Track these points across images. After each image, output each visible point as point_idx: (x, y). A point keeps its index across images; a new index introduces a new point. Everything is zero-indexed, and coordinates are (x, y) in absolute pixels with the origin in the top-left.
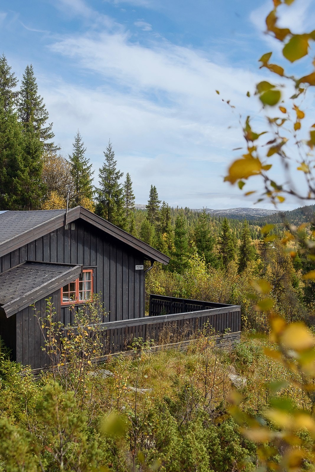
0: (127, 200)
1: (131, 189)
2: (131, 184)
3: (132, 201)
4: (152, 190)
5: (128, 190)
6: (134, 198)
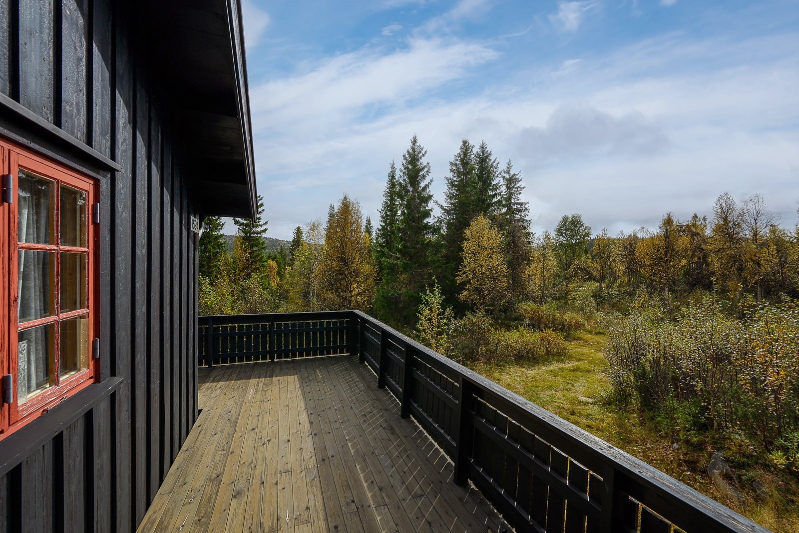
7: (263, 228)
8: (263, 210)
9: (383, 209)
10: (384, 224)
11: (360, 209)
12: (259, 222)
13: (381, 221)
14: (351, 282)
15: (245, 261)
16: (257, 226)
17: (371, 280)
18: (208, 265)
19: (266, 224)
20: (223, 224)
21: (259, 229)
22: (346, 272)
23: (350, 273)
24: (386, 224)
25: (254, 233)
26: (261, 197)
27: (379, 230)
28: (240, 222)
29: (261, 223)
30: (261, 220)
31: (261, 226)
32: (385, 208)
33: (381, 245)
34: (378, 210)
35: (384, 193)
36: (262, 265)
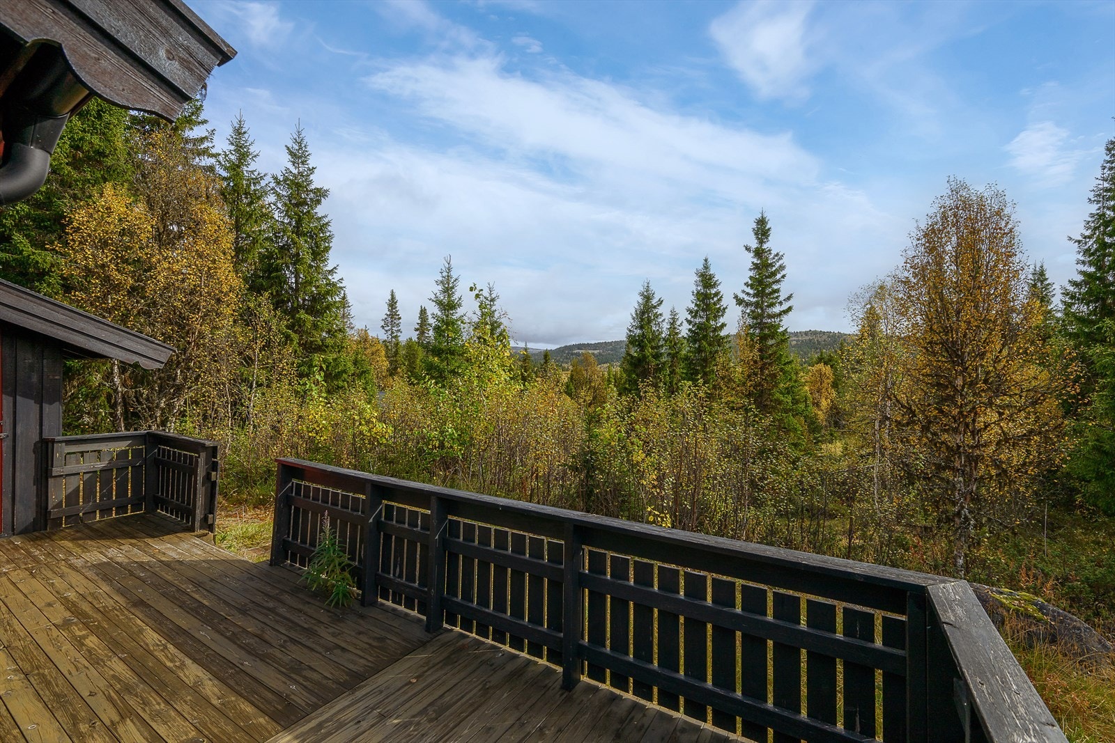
0: (392, 321)
1: (396, 307)
2: (396, 302)
3: (397, 322)
4: (422, 311)
5: (392, 309)
6: (400, 318)
7: (785, 307)
8: (784, 276)
9: (1088, 233)
10: (1092, 269)
11: (1007, 211)
12: (777, 298)
13: (1084, 263)
14: (974, 408)
15: (752, 363)
16: (772, 305)
17: (1051, 405)
18: (703, 371)
19: (789, 298)
20: (724, 309)
21: (777, 309)
22: (959, 382)
23: (972, 384)
24: (1099, 268)
25: (770, 316)
26: (780, 254)
27: (1075, 284)
28: (745, 301)
29: (781, 299)
30: (781, 294)
31: (781, 303)
32: (1096, 228)
33: (1082, 320)
34: (1070, 239)
35: (1091, 196)
36: (782, 370)
